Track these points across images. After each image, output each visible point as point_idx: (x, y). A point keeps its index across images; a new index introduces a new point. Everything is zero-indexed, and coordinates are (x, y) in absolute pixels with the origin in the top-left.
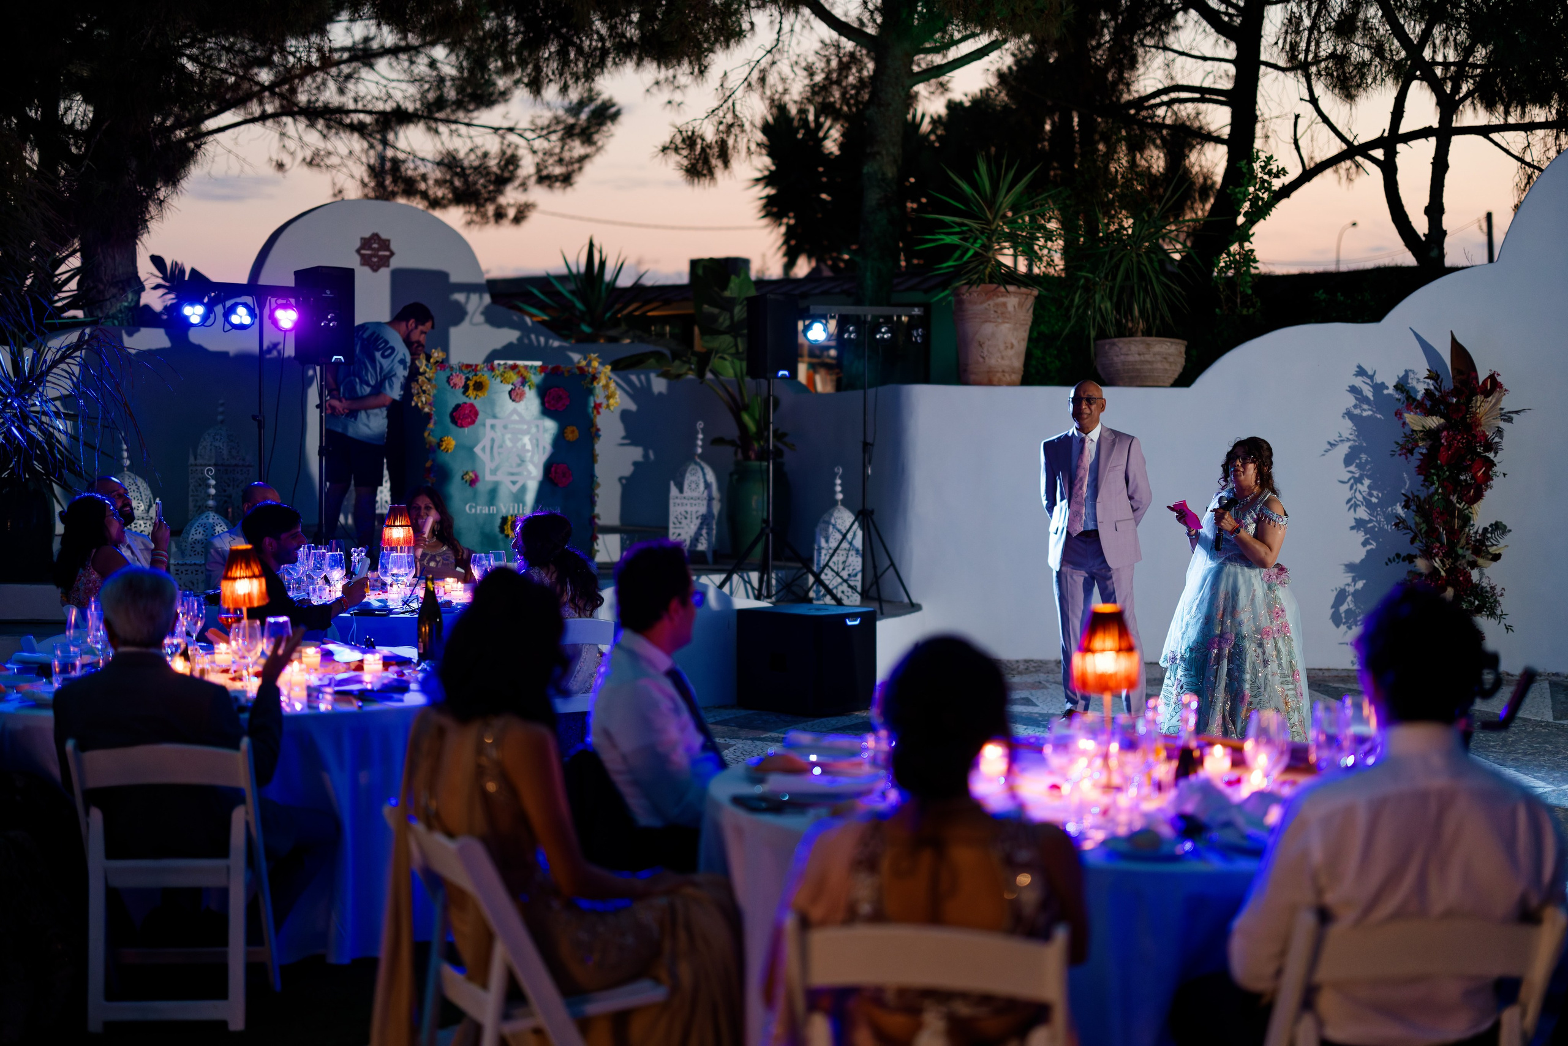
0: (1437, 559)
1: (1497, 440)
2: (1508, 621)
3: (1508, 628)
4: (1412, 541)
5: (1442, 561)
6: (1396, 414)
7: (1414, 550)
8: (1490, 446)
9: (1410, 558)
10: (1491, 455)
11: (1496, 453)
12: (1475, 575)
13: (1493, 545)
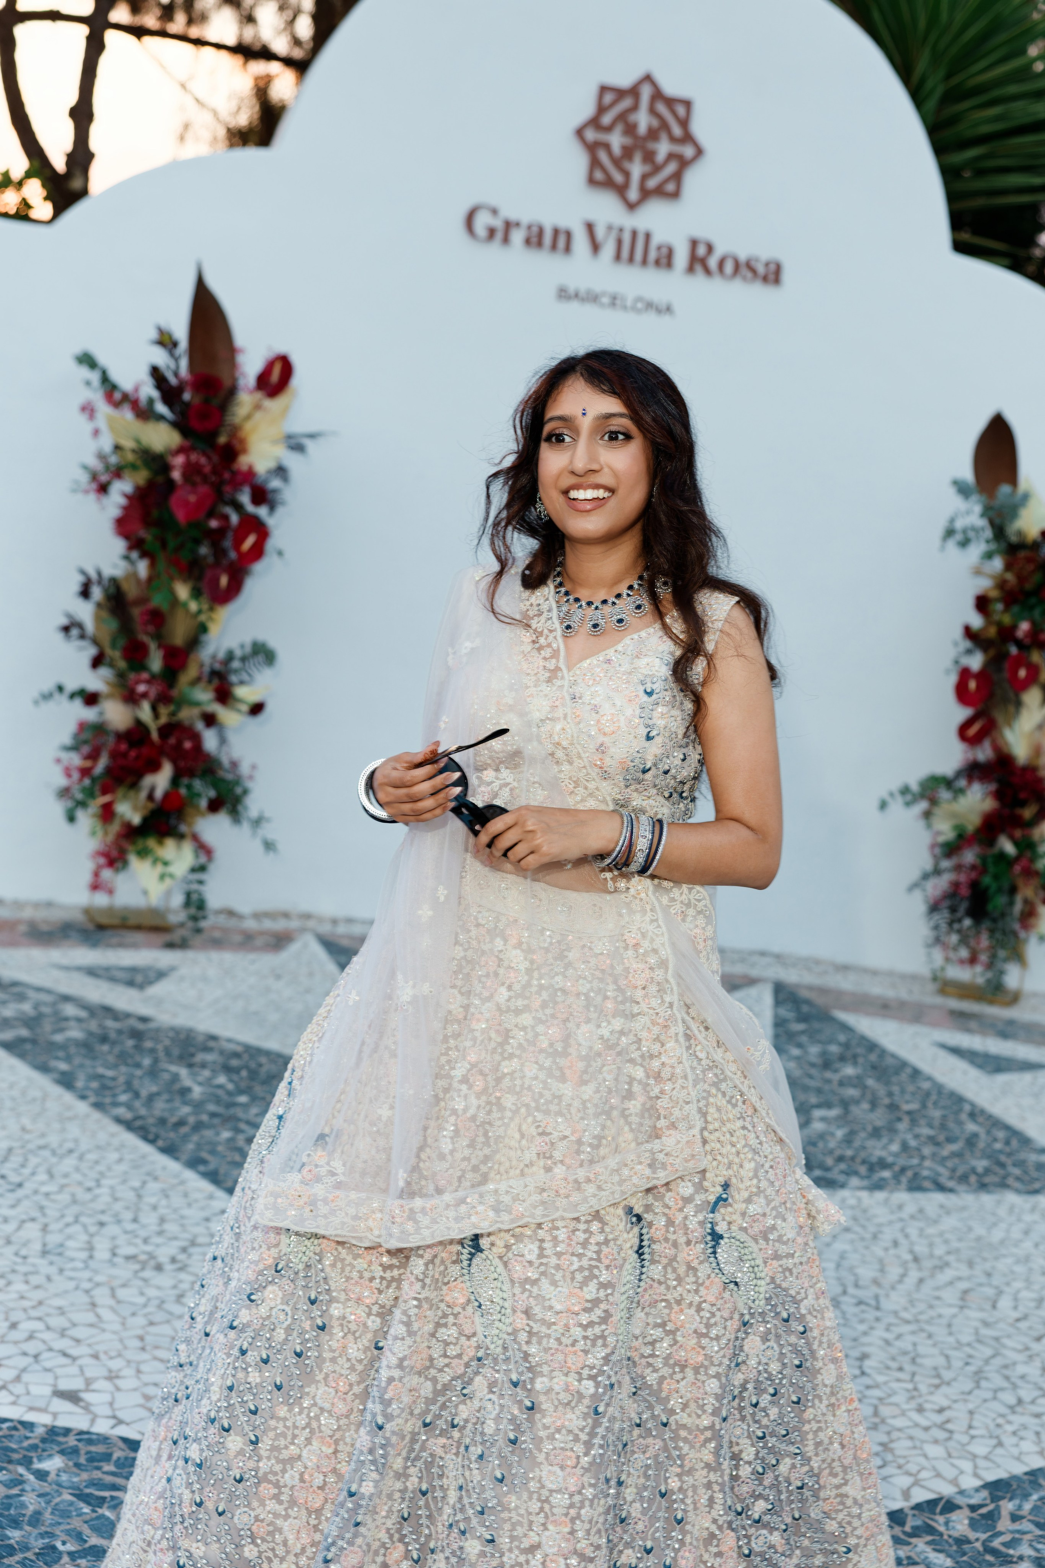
0: (146, 706)
1: (275, 483)
2: (268, 831)
3: (269, 846)
4: (97, 662)
5: (154, 709)
6: (84, 409)
7: (96, 681)
8: (261, 496)
9: (91, 699)
10: (262, 512)
11: (272, 508)
12: (210, 740)
13: (242, 683)
